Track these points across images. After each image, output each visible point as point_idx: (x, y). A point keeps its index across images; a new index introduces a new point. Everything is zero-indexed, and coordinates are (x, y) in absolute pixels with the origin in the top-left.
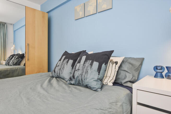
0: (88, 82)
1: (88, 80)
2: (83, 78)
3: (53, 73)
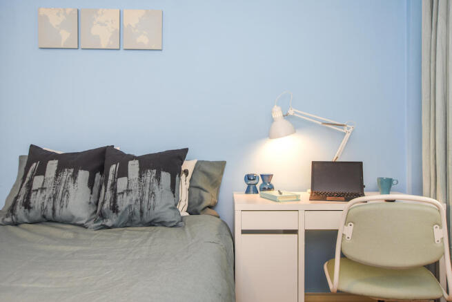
0: (160, 213)
1: (157, 209)
2: (146, 207)
3: (20, 211)
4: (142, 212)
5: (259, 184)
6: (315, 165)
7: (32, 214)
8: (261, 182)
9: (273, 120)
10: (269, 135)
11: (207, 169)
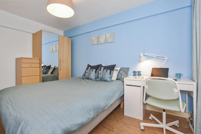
1: (106, 78)
3: (84, 76)
4: (103, 78)
5: (137, 74)
6: (153, 69)
7: (85, 77)
8: (137, 73)
9: (140, 57)
10: (140, 61)
11: (124, 70)
